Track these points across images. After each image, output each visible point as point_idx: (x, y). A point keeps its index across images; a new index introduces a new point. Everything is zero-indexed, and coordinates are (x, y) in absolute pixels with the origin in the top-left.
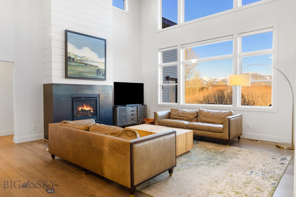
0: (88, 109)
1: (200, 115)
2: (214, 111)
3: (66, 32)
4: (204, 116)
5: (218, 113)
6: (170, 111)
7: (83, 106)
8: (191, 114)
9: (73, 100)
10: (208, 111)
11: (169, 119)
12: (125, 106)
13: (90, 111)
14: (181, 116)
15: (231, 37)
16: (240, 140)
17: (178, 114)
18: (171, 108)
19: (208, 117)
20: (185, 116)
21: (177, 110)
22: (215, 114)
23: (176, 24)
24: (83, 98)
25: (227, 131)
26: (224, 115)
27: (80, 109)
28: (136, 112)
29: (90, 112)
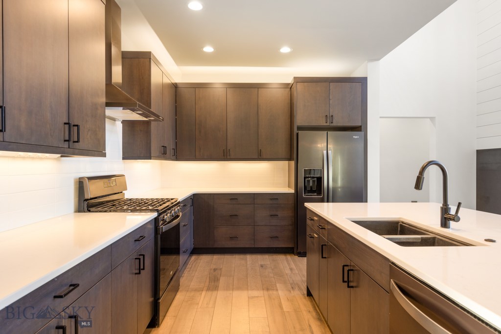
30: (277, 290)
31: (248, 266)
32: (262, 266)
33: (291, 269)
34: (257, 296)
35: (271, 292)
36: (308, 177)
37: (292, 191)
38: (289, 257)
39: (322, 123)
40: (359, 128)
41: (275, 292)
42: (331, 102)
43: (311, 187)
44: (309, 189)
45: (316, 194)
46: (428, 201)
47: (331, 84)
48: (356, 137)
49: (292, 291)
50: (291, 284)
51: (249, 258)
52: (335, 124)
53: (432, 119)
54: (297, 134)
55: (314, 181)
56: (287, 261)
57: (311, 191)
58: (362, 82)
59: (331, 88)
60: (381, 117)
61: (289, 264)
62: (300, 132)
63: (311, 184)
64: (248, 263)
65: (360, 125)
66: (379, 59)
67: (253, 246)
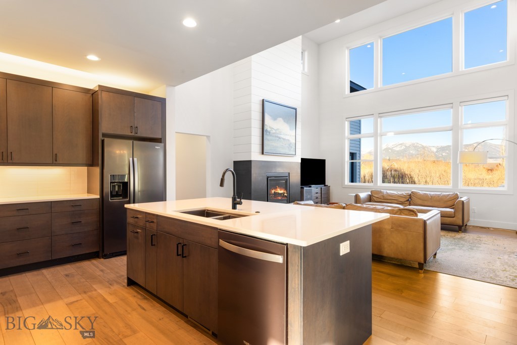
0: (281, 192)
1: (414, 198)
2: (432, 193)
3: (263, 100)
4: (419, 199)
5: (439, 196)
6: (370, 193)
7: (276, 188)
8: (402, 197)
9: (268, 179)
10: (425, 194)
11: (370, 202)
12: (311, 187)
13: (284, 193)
14: (388, 199)
15: (451, 105)
16: (467, 227)
17: (383, 196)
18: (371, 190)
19: (426, 200)
20: (393, 198)
21: (381, 192)
22: (434, 197)
23: (365, 89)
24: (273, 177)
25: (460, 216)
26: (448, 197)
27: (273, 191)
28: (320, 195)
29: (284, 195)
30: (95, 290)
31: (49, 279)
32: (67, 275)
33: (102, 271)
34: (76, 300)
35: (90, 293)
36: (114, 182)
37: (98, 197)
38: (95, 261)
39: (127, 132)
40: (160, 140)
41: (94, 292)
42: (136, 114)
43: (117, 192)
44: (114, 193)
45: (121, 198)
46: (206, 197)
47: (136, 98)
48: (158, 148)
49: (111, 287)
50: (108, 282)
51: (46, 272)
52: (139, 134)
53: (208, 137)
54: (103, 141)
55: (119, 186)
56: (94, 265)
57: (117, 195)
58: (162, 102)
59: (135, 102)
60: (176, 132)
61: (98, 267)
62: (106, 139)
63: (117, 189)
64: (48, 276)
65: (160, 137)
66: (175, 86)
67: (50, 259)
